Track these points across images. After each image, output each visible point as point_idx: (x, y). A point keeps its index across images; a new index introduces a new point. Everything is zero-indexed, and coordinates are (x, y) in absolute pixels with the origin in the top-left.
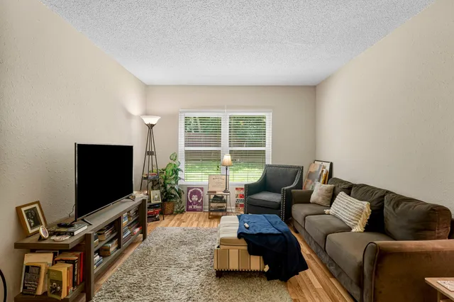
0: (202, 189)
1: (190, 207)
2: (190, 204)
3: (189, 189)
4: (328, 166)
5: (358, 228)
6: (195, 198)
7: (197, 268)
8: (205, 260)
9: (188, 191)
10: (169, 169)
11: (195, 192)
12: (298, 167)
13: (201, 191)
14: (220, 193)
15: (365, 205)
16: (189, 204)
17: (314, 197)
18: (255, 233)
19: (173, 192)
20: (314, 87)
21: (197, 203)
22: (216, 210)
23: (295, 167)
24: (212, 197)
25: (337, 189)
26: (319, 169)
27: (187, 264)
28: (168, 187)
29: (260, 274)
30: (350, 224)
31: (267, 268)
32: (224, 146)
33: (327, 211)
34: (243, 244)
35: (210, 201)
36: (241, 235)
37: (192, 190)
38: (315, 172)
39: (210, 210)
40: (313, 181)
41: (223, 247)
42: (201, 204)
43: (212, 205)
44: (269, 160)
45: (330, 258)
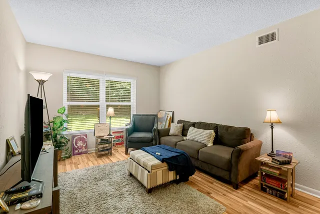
1: (76, 152)
2: (76, 149)
3: (73, 137)
4: (171, 114)
5: (210, 144)
6: (80, 143)
7: (128, 193)
8: (127, 186)
9: (73, 139)
10: (58, 122)
11: (81, 139)
12: (155, 115)
13: (85, 137)
14: (106, 137)
15: (212, 132)
16: (74, 149)
17: (171, 132)
18: (167, 157)
19: (63, 140)
20: (159, 67)
21: (82, 147)
22: (104, 149)
24: (99, 140)
25: (186, 126)
26: (165, 116)
27: (117, 193)
28: (59, 137)
29: (176, 182)
31: (178, 177)
32: (102, 102)
33: (185, 138)
34: (165, 166)
35: (98, 144)
36: (163, 161)
37: (76, 138)
38: (163, 118)
39: (98, 151)
40: (162, 123)
41: (153, 171)
42: (86, 148)
43: (100, 146)
44: (134, 111)
45: (204, 162)
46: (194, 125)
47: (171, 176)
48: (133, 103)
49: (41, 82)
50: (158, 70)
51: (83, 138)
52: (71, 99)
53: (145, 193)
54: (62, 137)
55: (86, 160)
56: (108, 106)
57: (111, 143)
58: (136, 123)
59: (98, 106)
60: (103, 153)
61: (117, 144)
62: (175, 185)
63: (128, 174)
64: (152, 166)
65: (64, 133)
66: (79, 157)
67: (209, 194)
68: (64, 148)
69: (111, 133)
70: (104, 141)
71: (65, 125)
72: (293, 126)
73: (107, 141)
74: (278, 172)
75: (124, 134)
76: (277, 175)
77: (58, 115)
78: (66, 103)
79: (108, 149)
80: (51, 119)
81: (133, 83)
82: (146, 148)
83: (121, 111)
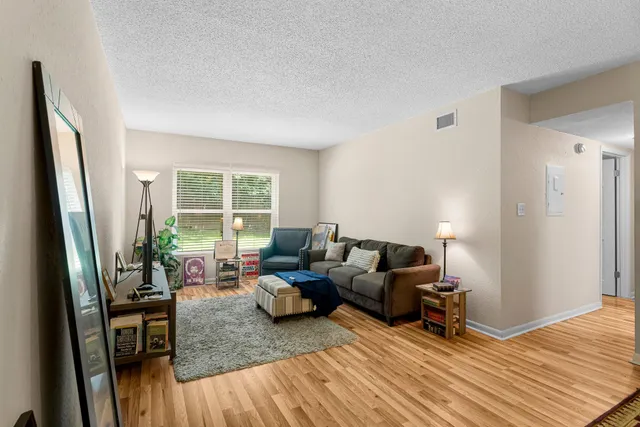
0: (203, 259)
1: (189, 281)
2: (189, 278)
3: (186, 259)
4: (334, 228)
5: (372, 270)
6: (194, 269)
9: (185, 262)
10: (165, 237)
11: (195, 263)
12: (308, 230)
13: (201, 261)
14: (231, 261)
15: (376, 253)
16: (187, 277)
17: (328, 255)
18: (302, 281)
19: (172, 262)
20: (318, 151)
21: (197, 275)
22: (228, 279)
23: (304, 230)
24: (221, 265)
25: (349, 246)
26: (326, 231)
27: (237, 322)
28: (166, 257)
30: (366, 268)
31: (315, 308)
32: (227, 208)
33: (343, 264)
34: (297, 292)
35: (218, 270)
36: (295, 284)
37: (190, 261)
38: (322, 234)
39: (220, 280)
40: (320, 242)
41: (280, 296)
42: (203, 276)
43: (223, 274)
44: (275, 224)
45: (357, 293)
46: (359, 244)
47: (306, 306)
48: (274, 210)
49: (146, 184)
50: (316, 156)
51: (198, 262)
52: (182, 205)
53: (270, 322)
54: (170, 258)
55: (202, 292)
56: (235, 215)
57: (237, 269)
58: (278, 242)
59: (221, 215)
60: (226, 284)
61: (248, 274)
62: (311, 318)
63: (255, 306)
64: (279, 290)
65: (174, 253)
66: (194, 288)
67: (350, 328)
68: (173, 273)
69: (240, 256)
70: (227, 267)
71: (175, 242)
72: (472, 243)
73: (232, 268)
74: (437, 301)
75: (257, 259)
76: (438, 306)
77: (165, 227)
78: (175, 212)
79: (233, 279)
80: (157, 234)
81: (275, 178)
82: (280, 273)
83: (256, 224)
